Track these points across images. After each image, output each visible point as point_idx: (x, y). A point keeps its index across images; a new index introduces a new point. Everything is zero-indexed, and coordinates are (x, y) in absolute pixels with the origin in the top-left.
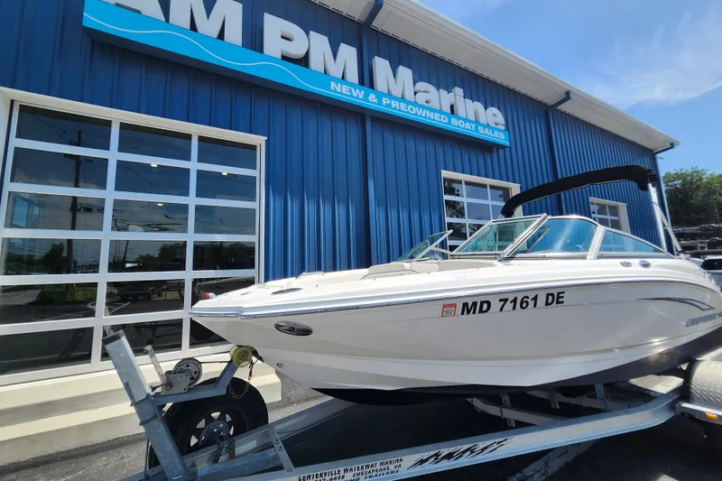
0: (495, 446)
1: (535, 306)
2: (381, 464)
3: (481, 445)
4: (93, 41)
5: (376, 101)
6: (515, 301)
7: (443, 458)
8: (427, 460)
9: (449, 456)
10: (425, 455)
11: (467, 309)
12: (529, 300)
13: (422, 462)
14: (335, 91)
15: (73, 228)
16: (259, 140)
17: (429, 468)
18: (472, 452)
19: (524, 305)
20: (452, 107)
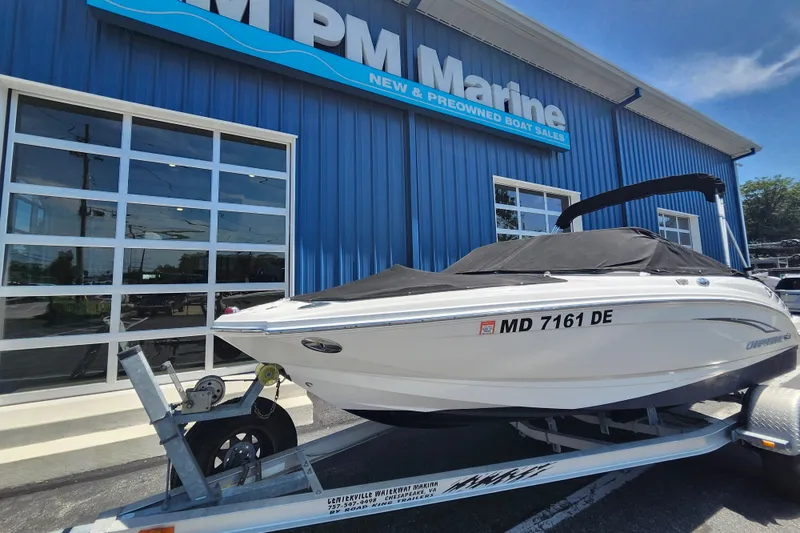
0: (536, 471)
1: (580, 324)
2: (415, 487)
3: (521, 470)
4: (99, 22)
5: (420, 96)
6: (558, 319)
7: (480, 483)
8: (463, 484)
9: (487, 481)
10: (462, 479)
11: (507, 326)
12: (574, 318)
13: (459, 486)
14: (374, 84)
15: (83, 234)
16: (289, 139)
17: (466, 492)
18: (512, 476)
19: (569, 323)
20: (506, 104)
